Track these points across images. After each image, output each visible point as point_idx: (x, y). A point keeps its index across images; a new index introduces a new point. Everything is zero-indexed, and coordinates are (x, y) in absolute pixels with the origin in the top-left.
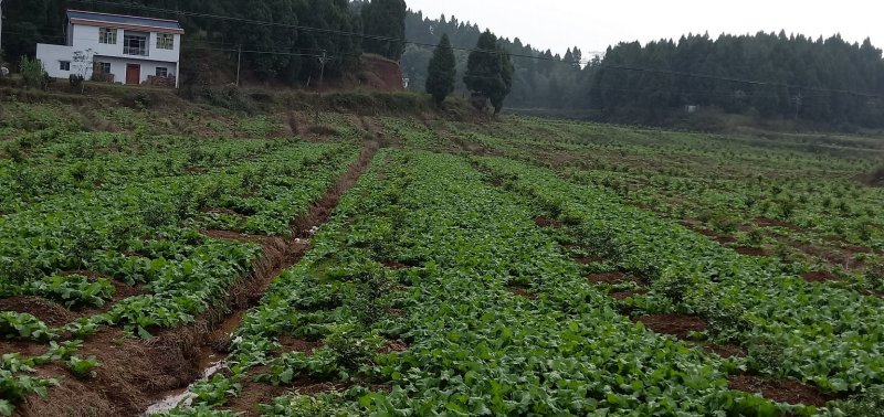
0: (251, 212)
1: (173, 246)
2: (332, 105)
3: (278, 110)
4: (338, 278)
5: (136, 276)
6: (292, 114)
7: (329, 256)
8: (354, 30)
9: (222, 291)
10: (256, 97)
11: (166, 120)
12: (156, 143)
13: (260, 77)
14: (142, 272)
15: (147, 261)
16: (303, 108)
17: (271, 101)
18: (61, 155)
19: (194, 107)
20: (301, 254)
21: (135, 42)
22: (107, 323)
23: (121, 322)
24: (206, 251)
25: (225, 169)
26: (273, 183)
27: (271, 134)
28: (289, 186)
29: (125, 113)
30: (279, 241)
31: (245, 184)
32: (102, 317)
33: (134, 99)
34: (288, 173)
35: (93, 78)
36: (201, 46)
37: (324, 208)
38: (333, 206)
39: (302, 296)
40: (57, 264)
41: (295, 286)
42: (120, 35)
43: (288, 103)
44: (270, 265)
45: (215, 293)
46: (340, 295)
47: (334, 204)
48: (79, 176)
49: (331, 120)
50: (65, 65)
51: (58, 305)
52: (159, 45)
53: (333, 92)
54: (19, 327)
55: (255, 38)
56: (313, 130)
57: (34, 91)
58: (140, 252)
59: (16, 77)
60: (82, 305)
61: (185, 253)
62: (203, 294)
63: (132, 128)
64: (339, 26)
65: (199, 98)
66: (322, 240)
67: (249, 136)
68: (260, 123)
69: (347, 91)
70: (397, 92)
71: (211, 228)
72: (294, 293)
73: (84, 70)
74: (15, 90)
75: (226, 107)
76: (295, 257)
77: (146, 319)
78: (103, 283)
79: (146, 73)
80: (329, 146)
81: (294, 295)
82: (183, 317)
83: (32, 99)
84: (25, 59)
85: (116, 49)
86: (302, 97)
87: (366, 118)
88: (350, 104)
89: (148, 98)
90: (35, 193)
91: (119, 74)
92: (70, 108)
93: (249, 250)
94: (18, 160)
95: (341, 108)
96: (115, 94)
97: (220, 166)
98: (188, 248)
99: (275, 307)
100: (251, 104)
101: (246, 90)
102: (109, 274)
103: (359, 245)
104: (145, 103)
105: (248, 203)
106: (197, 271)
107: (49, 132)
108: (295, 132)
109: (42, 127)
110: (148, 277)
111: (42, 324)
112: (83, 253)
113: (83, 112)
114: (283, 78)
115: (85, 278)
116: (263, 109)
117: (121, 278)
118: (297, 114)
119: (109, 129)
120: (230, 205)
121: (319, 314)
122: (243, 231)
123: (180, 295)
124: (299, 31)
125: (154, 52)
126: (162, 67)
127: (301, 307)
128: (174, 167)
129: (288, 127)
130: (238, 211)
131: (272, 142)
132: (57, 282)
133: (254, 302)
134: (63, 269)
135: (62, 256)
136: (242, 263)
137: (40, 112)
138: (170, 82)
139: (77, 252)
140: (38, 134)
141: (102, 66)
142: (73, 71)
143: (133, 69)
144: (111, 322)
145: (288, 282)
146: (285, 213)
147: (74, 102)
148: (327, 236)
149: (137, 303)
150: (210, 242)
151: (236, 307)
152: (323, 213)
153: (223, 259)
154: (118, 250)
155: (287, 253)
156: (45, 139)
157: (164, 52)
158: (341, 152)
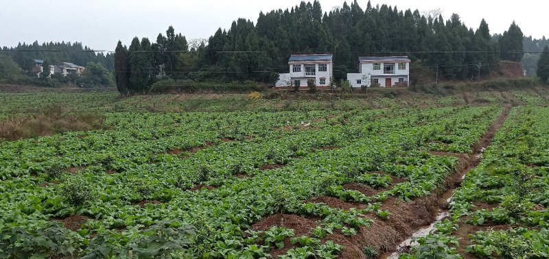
0: (450, 142)
1: (416, 160)
2: (485, 88)
3: (458, 93)
4: (499, 173)
5: (402, 174)
6: (464, 94)
7: (493, 162)
8: (495, 50)
9: (442, 180)
10: (446, 88)
11: (404, 102)
12: (401, 112)
13: (447, 78)
14: (403, 172)
15: (405, 166)
16: (470, 90)
17: (454, 89)
18: (361, 121)
19: (417, 95)
20: (478, 161)
21: (388, 69)
22: (391, 195)
23: (397, 194)
24: (432, 161)
25: (435, 123)
26: (459, 128)
27: (455, 104)
28: (468, 129)
29: (386, 100)
30: (466, 155)
31: (446, 129)
32: (389, 192)
33: (390, 94)
34: (466, 123)
35: (371, 86)
36: (418, 66)
37: (488, 139)
38: (491, 137)
39: (482, 182)
40: (366, 169)
41: (478, 177)
42: (382, 66)
43: (462, 89)
44: (463, 167)
45: (439, 181)
46: (503, 181)
47: (491, 136)
48: (370, 129)
49: (485, 95)
50: (359, 82)
51: (368, 187)
52: (399, 68)
53: (485, 81)
54: (354, 196)
55: (444, 60)
56: (476, 101)
57: (347, 94)
58: (401, 163)
59: (339, 89)
60: (379, 187)
61: (421, 162)
62: (433, 181)
63: (389, 107)
64: (487, 49)
65: (419, 91)
66: (489, 155)
67: (444, 106)
68: (449, 99)
69: (493, 81)
70: (520, 78)
71: (432, 150)
72: (478, 180)
73: (367, 83)
74: (339, 94)
75: (432, 93)
76: (476, 163)
77: (408, 193)
78: (387, 177)
79: (394, 81)
80: (486, 108)
81: (478, 182)
82: (425, 192)
83: (346, 97)
84: (342, 81)
85: (381, 72)
86: (469, 85)
87: (504, 93)
88: (494, 87)
89: (395, 93)
90: (352, 138)
91: (382, 83)
92: (362, 100)
93: (452, 160)
94: (343, 124)
95: (490, 89)
96: (381, 92)
97: (432, 121)
98: (423, 160)
99: (470, 187)
100: (444, 91)
101: (441, 85)
102: (389, 173)
103: (509, 156)
104: (394, 95)
105: (449, 138)
106: (430, 171)
107: (355, 111)
108: (467, 102)
109: (351, 109)
110: (406, 174)
111: (363, 195)
112: (378, 164)
113: (367, 102)
114: (459, 77)
115: (379, 175)
116: (450, 93)
117: (394, 174)
118: (467, 94)
119: (379, 108)
120: (440, 139)
121: (494, 191)
122: (448, 151)
123: (422, 182)
124: (466, 54)
125: (398, 71)
126: (401, 78)
127: (482, 188)
128: (411, 123)
129: (463, 101)
130: (444, 142)
131: (456, 108)
132: (367, 177)
133: (458, 185)
134: (369, 171)
135: (368, 165)
136: (450, 166)
137: (350, 103)
138: (405, 84)
139: (374, 164)
140: (350, 112)
141: (375, 81)
142: (363, 84)
143: (388, 80)
144: (393, 195)
145: (475, 175)
146: (468, 142)
147: (364, 97)
148: (491, 152)
149: (404, 185)
150: (433, 157)
151: (449, 188)
152: (486, 141)
153: (440, 165)
154: (391, 161)
155: (470, 161)
156: (353, 114)
157: (402, 71)
158: (492, 110)
